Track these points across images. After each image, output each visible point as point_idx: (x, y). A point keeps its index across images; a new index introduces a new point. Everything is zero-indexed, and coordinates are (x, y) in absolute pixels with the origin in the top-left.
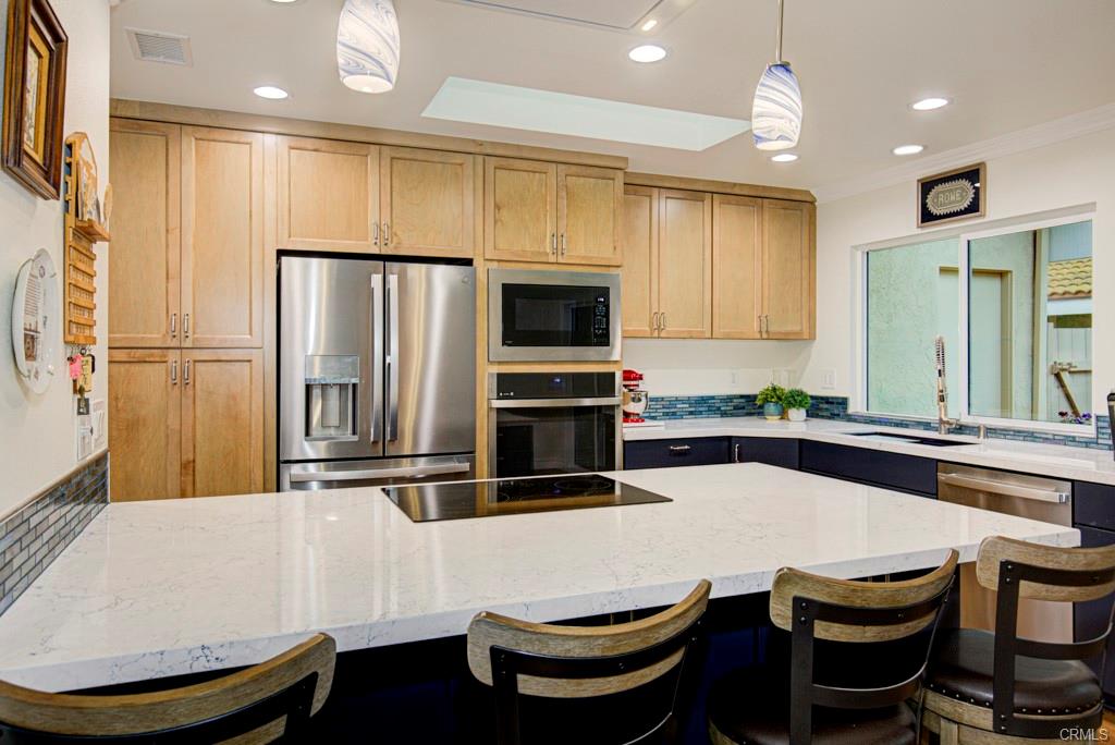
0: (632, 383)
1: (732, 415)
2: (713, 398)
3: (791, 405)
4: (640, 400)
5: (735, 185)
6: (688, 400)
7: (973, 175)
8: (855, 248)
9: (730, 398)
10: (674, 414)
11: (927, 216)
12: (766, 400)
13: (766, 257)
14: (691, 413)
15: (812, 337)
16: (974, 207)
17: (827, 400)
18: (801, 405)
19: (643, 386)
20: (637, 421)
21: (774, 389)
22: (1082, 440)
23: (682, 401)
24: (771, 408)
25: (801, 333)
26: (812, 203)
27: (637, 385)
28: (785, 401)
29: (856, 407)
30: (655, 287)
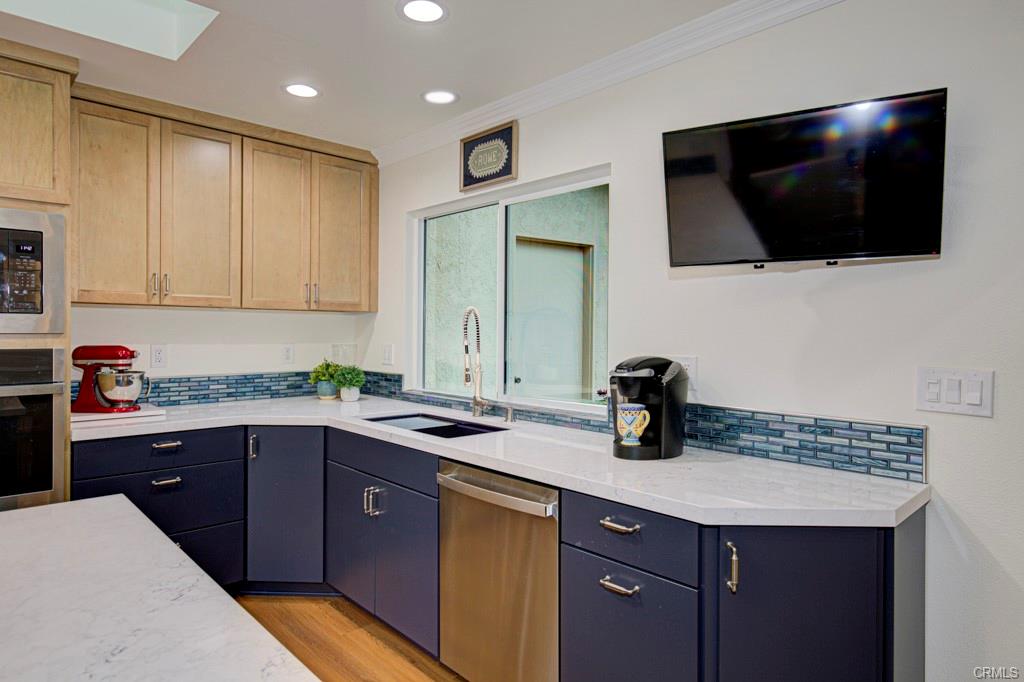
0: (121, 362)
1: (286, 395)
2: (261, 376)
3: (341, 384)
4: (129, 383)
5: (274, 131)
6: (227, 381)
7: (506, 134)
8: (412, 213)
9: (285, 377)
10: (206, 397)
11: (469, 180)
12: (318, 380)
13: (316, 218)
14: (229, 395)
15: (372, 310)
16: (507, 170)
17: (386, 377)
18: (351, 384)
19: (137, 365)
20: (127, 410)
21: (328, 366)
22: (596, 424)
23: (217, 382)
24: (324, 386)
25: (358, 305)
26: (375, 165)
27: (130, 365)
28: (336, 378)
29: (410, 385)
30: (154, 242)
